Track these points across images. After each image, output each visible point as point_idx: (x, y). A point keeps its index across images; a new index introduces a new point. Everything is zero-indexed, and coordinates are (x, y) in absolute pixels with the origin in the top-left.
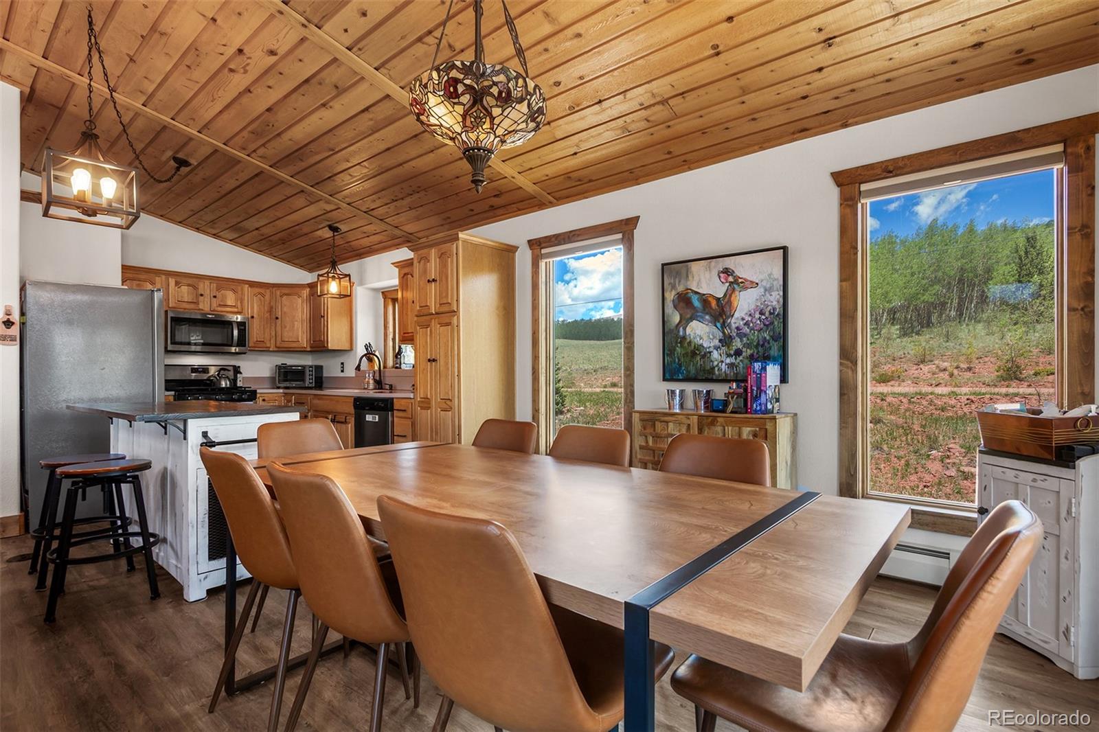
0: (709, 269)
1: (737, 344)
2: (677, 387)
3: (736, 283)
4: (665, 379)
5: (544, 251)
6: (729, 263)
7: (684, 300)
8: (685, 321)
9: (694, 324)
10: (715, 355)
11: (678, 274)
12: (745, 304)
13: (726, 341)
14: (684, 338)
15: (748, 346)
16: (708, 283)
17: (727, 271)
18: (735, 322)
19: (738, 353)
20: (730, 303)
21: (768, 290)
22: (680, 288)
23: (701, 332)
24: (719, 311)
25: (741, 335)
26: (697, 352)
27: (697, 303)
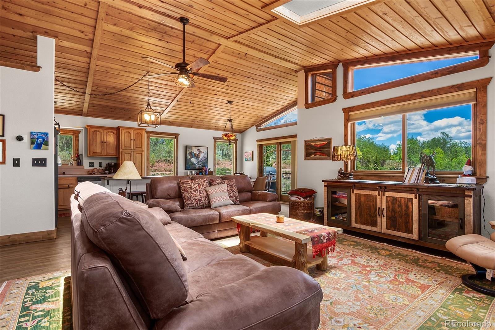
0: (196, 148)
1: (200, 163)
2: (188, 171)
3: (200, 152)
4: (186, 169)
5: (151, 135)
6: (199, 148)
7: (191, 154)
8: (191, 158)
9: (193, 158)
10: (196, 165)
11: (190, 148)
12: (202, 156)
13: (198, 162)
14: (191, 161)
15: (202, 163)
16: (195, 151)
17: (199, 149)
18: (200, 159)
19: (200, 164)
20: (199, 155)
21: (205, 154)
22: (190, 151)
23: (194, 160)
24: (197, 157)
25: (201, 161)
26: (193, 164)
27: (193, 155)
